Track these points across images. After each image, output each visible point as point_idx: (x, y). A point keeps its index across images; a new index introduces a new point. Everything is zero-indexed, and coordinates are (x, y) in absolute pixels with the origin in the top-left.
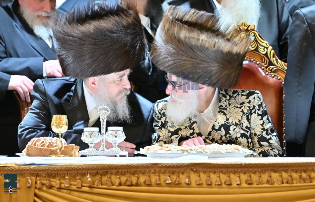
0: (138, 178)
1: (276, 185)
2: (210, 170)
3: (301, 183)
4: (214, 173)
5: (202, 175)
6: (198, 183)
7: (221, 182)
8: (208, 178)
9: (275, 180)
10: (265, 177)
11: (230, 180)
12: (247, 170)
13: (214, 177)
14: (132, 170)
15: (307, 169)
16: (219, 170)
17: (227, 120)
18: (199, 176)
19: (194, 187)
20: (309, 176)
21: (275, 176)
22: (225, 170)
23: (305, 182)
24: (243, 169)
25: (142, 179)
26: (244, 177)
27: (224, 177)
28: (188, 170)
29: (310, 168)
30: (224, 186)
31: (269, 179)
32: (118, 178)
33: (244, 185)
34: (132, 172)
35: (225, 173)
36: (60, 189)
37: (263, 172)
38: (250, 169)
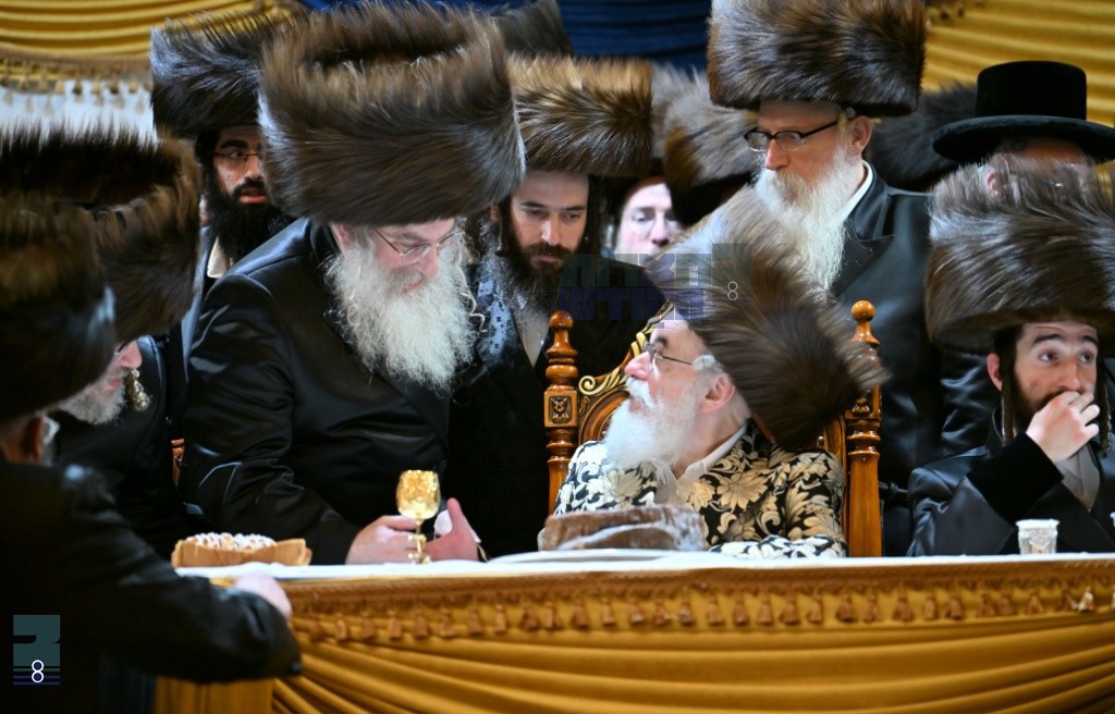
0: (555, 611)
1: (919, 622)
2: (743, 585)
3: (989, 616)
4: (756, 593)
5: (722, 599)
6: (712, 620)
7: (772, 615)
8: (739, 607)
9: (917, 611)
10: (888, 602)
11: (796, 611)
12: (841, 583)
13: (754, 605)
14: (537, 591)
15: (1002, 580)
16: (769, 585)
17: (716, 497)
18: (716, 603)
19: (703, 631)
20: (1009, 597)
21: (916, 597)
22: (782, 585)
23: (998, 613)
24: (830, 582)
25: (566, 613)
26: (832, 603)
27: (779, 604)
28: (685, 589)
29: (1011, 577)
30: (780, 626)
31: (902, 606)
32: (498, 611)
33: (831, 622)
34: (538, 596)
35: (782, 594)
36: (345, 642)
37: (887, 590)
38: (851, 583)
